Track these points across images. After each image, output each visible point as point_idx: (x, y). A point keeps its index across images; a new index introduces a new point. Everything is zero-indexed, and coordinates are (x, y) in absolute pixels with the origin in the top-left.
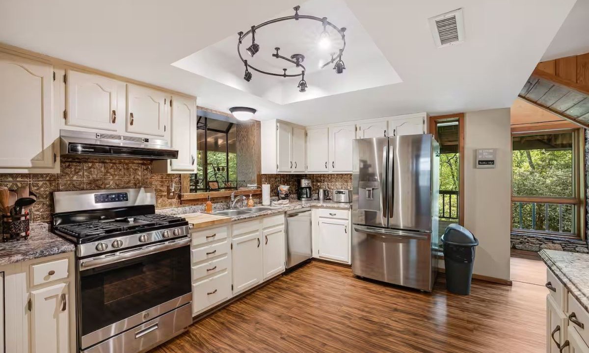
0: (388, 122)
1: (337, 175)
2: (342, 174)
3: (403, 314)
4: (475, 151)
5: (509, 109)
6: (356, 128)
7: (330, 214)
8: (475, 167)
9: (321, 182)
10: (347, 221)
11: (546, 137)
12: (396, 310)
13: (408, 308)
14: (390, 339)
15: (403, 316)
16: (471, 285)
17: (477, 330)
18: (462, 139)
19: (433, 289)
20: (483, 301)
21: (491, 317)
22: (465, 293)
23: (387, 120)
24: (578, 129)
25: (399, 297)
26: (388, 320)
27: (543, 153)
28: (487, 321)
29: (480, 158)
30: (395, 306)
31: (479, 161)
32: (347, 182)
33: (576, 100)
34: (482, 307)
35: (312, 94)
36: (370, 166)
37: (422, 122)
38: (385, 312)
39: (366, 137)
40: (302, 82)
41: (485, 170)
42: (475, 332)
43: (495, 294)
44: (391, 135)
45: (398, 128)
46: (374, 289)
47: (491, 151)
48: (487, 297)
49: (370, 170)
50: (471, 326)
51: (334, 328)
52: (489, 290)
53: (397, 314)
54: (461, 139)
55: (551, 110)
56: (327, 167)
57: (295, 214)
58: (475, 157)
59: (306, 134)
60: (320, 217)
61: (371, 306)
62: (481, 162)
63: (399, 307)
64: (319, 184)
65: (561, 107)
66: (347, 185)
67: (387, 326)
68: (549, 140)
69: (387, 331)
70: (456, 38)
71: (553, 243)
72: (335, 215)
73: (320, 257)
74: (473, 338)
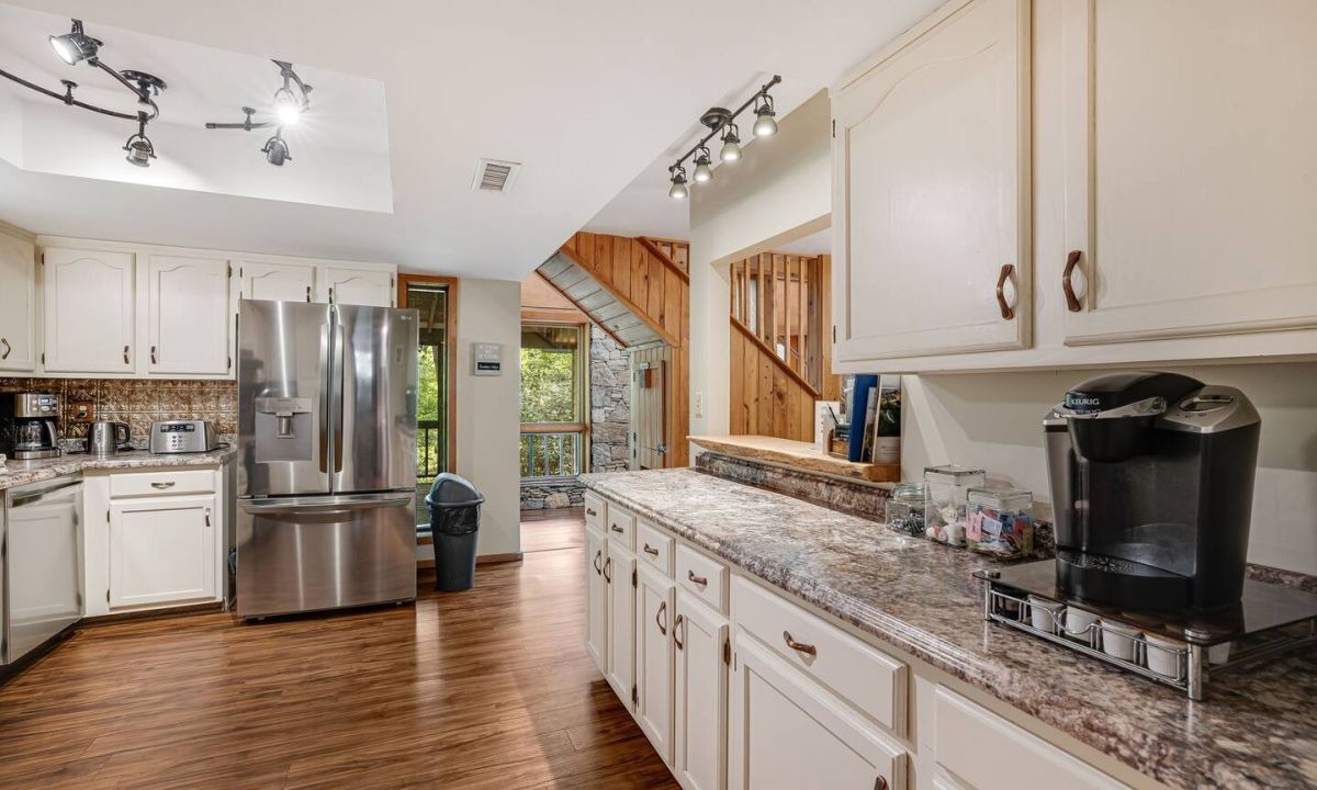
0: (315, 269)
1: (156, 382)
2: (174, 382)
3: (382, 647)
4: (474, 346)
5: (519, 284)
6: (230, 269)
7: (154, 485)
8: (473, 373)
9: (91, 402)
10: (211, 497)
11: (545, 331)
12: (366, 646)
13: (383, 636)
14: (377, 687)
15: (382, 649)
16: (474, 574)
17: (496, 625)
18: (453, 324)
19: (418, 594)
20: (492, 589)
21: (509, 605)
22: (467, 586)
23: (312, 265)
24: (584, 324)
25: (362, 626)
26: (360, 664)
27: (532, 355)
28: (505, 611)
29: (481, 358)
30: (360, 641)
31: (479, 364)
32: (188, 401)
33: (593, 290)
34: (493, 596)
35: (160, 175)
36: (259, 364)
37: (388, 283)
38: (347, 656)
39: (258, 297)
40: (138, 139)
41: (487, 380)
42: (495, 629)
43: (505, 576)
44: (322, 298)
45: (338, 286)
46: (303, 630)
47: (496, 348)
48: (496, 583)
49: (260, 375)
50: (488, 624)
51: (248, 721)
52: (497, 573)
53: (369, 651)
54: (451, 323)
55: (565, 295)
56: (130, 360)
57: (33, 497)
58: (473, 356)
59: (40, 258)
60: (112, 498)
61: (311, 658)
62: (482, 366)
63: (367, 641)
64: (83, 408)
65: (576, 294)
66: (190, 409)
67: (362, 673)
68: (549, 334)
69: (364, 679)
70: (501, 187)
71: (559, 492)
72: (171, 484)
73: (112, 609)
74: (497, 635)
